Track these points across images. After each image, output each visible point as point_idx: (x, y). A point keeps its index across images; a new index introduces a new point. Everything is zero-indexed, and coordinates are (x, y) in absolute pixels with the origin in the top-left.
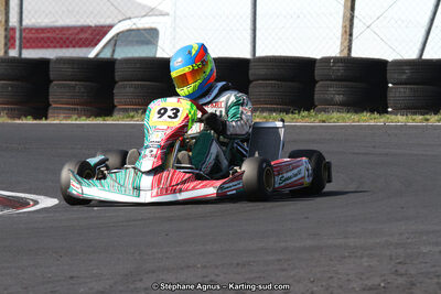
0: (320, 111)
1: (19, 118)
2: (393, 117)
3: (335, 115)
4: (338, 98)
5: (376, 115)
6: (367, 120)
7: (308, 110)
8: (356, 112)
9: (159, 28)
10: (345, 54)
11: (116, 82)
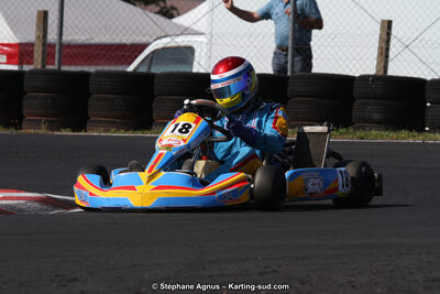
0: (358, 128)
1: (58, 130)
2: (431, 135)
3: (374, 132)
4: (376, 116)
5: (415, 133)
6: (406, 137)
7: (347, 127)
8: (395, 130)
9: (195, 47)
10: (381, 73)
11: (155, 97)
